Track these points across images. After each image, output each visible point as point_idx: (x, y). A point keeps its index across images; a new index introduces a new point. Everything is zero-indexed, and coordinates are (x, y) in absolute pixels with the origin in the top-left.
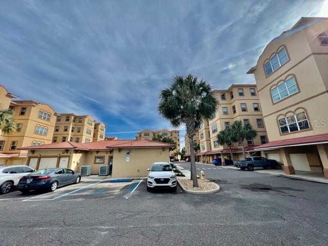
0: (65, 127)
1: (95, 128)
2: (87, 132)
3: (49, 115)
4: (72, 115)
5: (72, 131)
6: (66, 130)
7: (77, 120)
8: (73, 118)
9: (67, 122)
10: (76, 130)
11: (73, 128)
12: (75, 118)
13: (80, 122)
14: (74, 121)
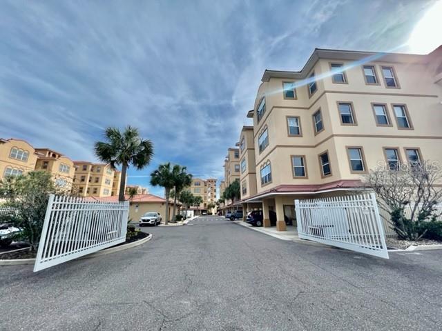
0: (82, 176)
1: (115, 177)
2: (106, 182)
3: (69, 168)
4: (90, 164)
5: (90, 181)
6: (83, 180)
7: (95, 170)
8: (91, 167)
9: (85, 172)
10: (93, 180)
11: (91, 178)
12: (93, 167)
13: (98, 171)
14: (92, 170)
